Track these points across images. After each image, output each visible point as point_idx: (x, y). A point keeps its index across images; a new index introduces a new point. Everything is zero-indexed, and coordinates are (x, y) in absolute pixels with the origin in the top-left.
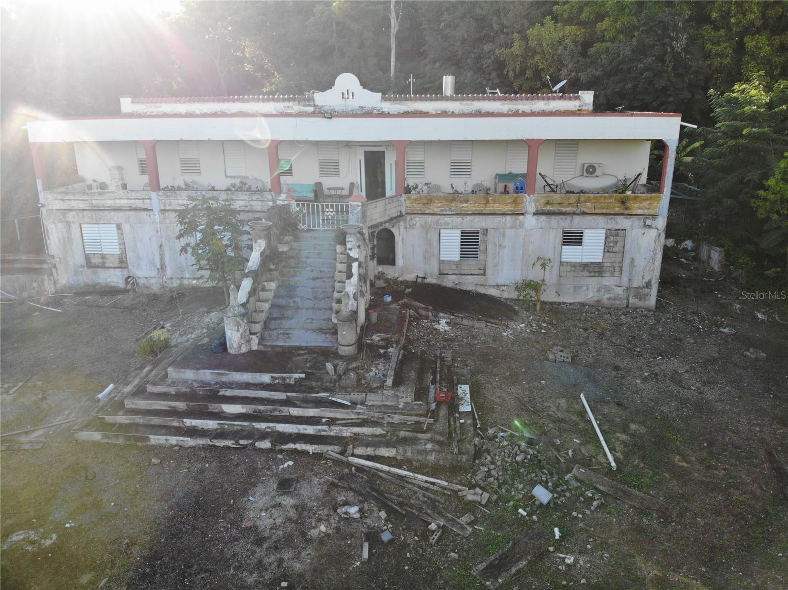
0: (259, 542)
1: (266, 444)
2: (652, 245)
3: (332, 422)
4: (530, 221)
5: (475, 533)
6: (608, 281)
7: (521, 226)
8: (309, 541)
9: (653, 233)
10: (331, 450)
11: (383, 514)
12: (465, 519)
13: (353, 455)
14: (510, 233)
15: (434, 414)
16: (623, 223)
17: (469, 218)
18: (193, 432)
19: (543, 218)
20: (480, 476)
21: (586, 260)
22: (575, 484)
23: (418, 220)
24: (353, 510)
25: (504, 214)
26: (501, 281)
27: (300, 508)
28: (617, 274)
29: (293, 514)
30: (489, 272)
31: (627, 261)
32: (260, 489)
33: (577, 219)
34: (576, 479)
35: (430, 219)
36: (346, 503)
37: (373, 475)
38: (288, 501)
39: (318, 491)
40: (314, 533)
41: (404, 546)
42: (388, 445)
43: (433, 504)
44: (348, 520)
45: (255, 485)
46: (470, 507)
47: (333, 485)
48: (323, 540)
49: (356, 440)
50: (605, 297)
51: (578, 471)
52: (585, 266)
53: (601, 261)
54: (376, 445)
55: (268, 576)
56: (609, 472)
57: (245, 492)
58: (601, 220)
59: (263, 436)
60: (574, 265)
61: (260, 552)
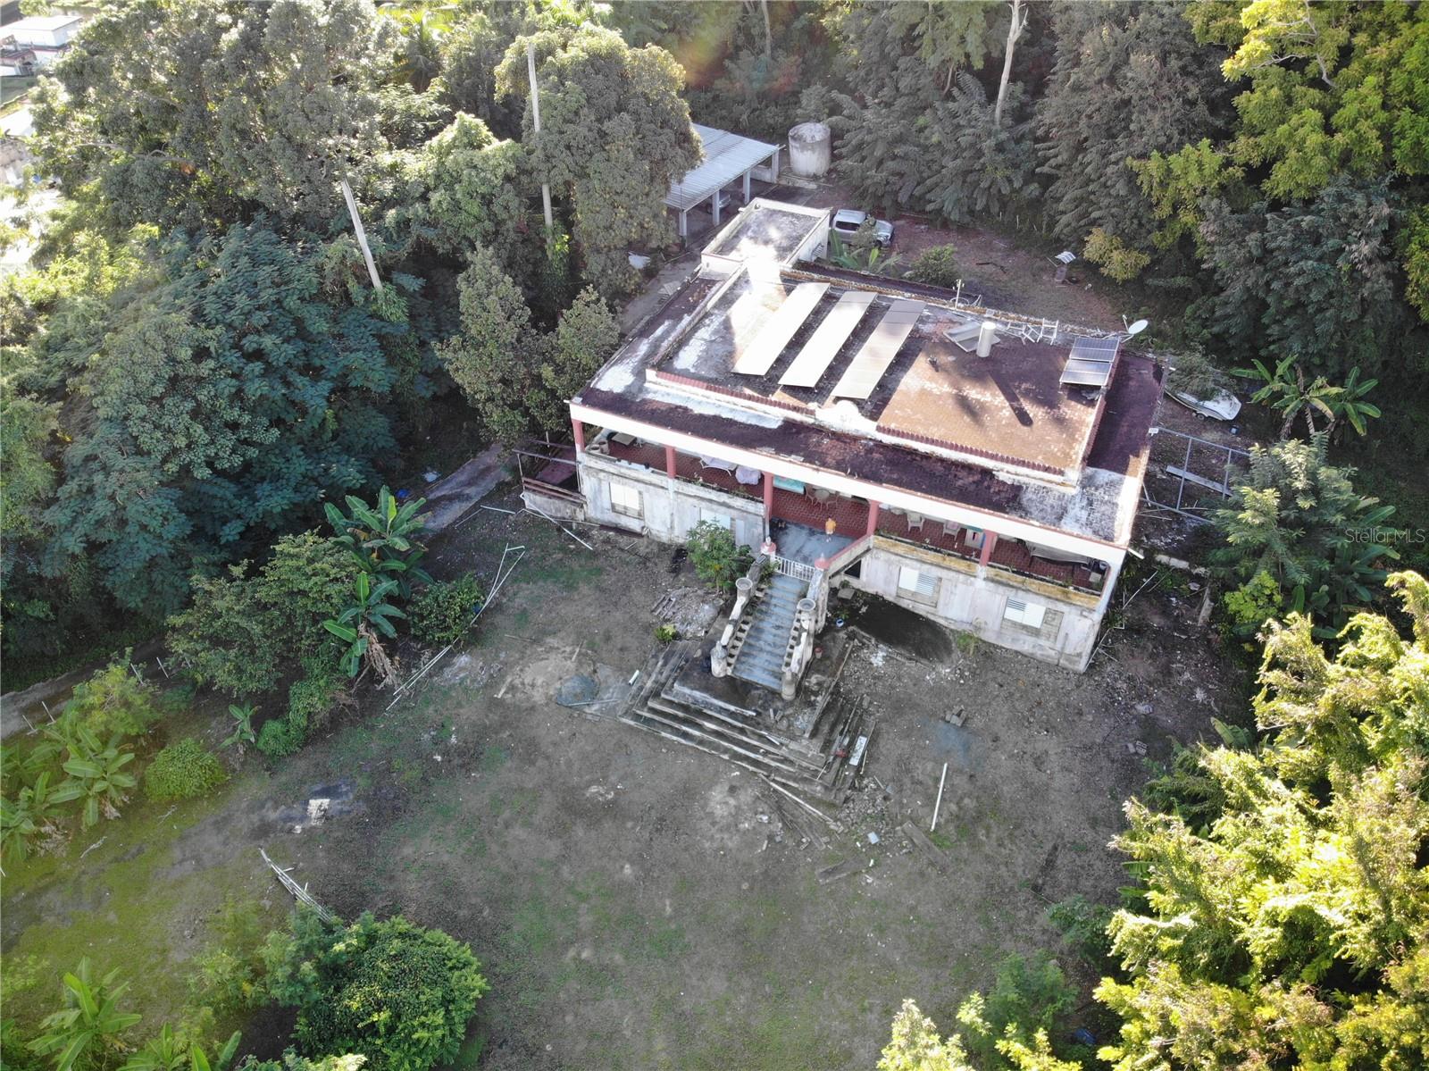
0: (714, 823)
1: (726, 757)
2: (1087, 630)
3: (766, 753)
4: (980, 583)
5: (827, 849)
6: (1042, 642)
7: (972, 584)
8: (738, 831)
9: (1088, 622)
10: (762, 773)
11: (780, 825)
12: (825, 839)
13: (774, 781)
14: (960, 586)
15: (828, 766)
16: (1061, 607)
17: (927, 566)
18: (685, 735)
19: (992, 585)
20: (843, 815)
21: (1025, 622)
22: (900, 834)
23: (883, 555)
24: (765, 818)
25: (958, 572)
26: (949, 616)
27: (738, 808)
28: (1052, 639)
29: (733, 811)
30: (940, 606)
31: (1062, 635)
32: (718, 788)
33: (1021, 593)
34: (903, 831)
35: (893, 557)
36: (762, 813)
37: (782, 796)
38: (732, 802)
39: (749, 799)
40: (741, 826)
41: (786, 847)
42: (795, 780)
43: (810, 825)
44: (761, 823)
45: (716, 783)
46: (829, 833)
47: (758, 798)
48: (746, 832)
49: (777, 770)
50: (1038, 653)
51: (908, 825)
52: (1024, 627)
53: (1038, 626)
54: (789, 778)
55: (715, 845)
56: (927, 832)
57: (710, 788)
58: (1043, 600)
59: (726, 751)
60: (1015, 624)
61: (713, 830)
